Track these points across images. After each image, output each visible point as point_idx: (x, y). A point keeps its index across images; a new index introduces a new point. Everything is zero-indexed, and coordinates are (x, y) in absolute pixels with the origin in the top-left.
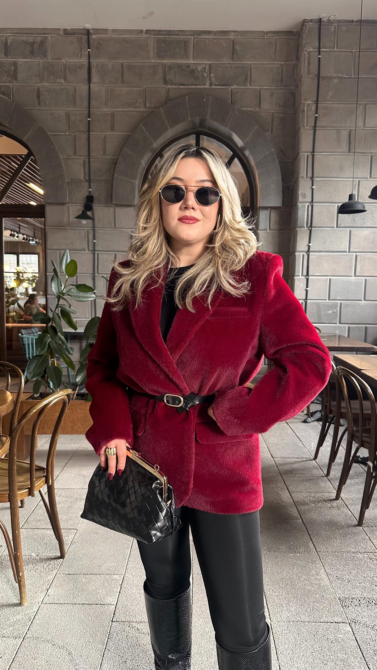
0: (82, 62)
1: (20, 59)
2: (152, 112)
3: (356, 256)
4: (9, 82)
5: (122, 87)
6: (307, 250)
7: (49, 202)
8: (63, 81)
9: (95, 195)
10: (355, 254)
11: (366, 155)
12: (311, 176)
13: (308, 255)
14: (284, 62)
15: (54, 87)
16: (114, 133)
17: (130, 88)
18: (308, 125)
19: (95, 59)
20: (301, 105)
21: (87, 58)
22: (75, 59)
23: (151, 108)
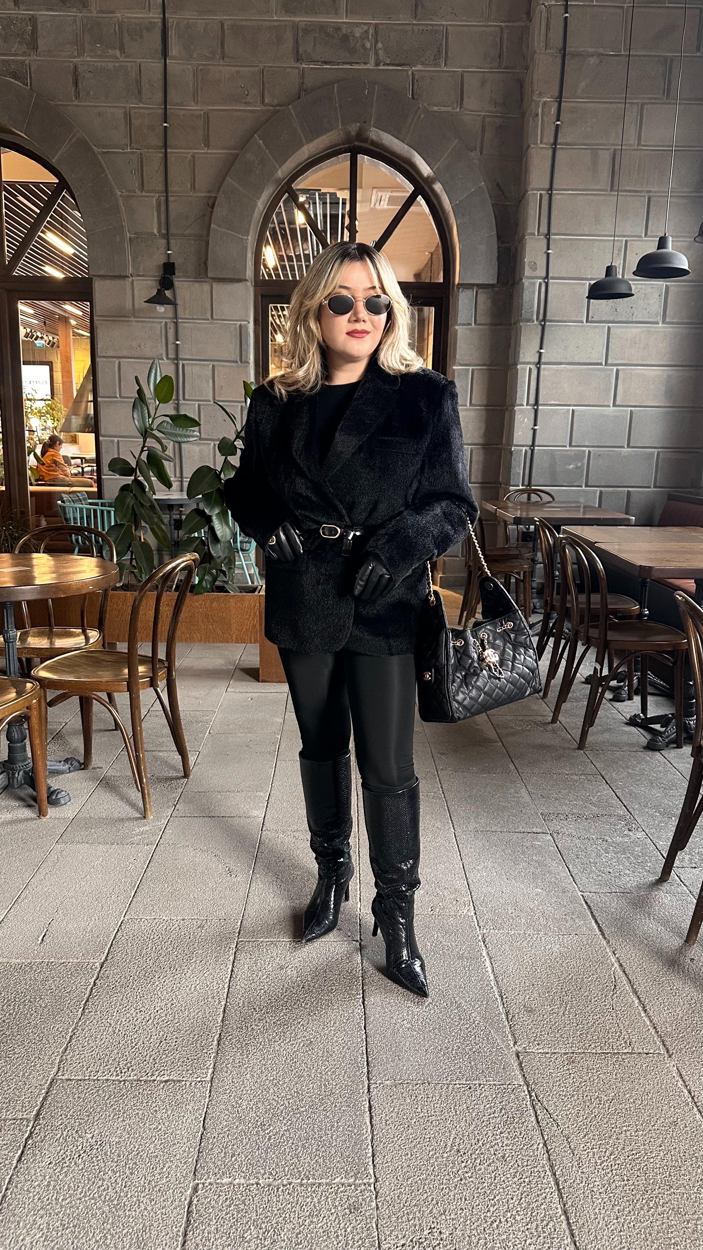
0: (151, 18)
1: (41, 10)
2: (275, 113)
3: (618, 371)
4: (24, 54)
5: (223, 66)
6: (537, 360)
7: (100, 274)
8: (118, 53)
9: (178, 261)
10: (615, 368)
11: (641, 196)
12: (546, 232)
13: (539, 369)
14: (505, 22)
15: (103, 64)
16: (210, 151)
17: (237, 69)
18: (544, 141)
19: (174, 12)
20: (533, 104)
21: (160, 10)
22: (140, 13)
23: (274, 106)
